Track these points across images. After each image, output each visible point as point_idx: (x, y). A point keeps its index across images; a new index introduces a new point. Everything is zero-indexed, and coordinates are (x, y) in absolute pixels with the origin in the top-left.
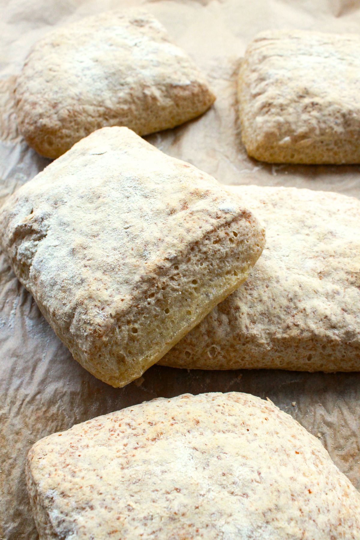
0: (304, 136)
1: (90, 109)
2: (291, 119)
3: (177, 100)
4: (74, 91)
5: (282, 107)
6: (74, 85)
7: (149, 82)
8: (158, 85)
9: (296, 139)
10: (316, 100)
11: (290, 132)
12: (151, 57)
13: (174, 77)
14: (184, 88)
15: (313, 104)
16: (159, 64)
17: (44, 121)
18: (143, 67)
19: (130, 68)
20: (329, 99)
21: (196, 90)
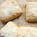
0: (32, 20)
1: (8, 17)
2: (31, 18)
3: (18, 15)
4: (6, 16)
5: (30, 16)
6: (6, 15)
7: (14, 13)
8: (15, 13)
9: (31, 20)
10: (34, 15)
11: (31, 19)
12: (15, 9)
13: (17, 12)
14: (19, 13)
15: (33, 16)
16: (15, 10)
17: (3, 20)
18: (14, 11)
19: (12, 12)
20: (35, 15)
21: (20, 13)
